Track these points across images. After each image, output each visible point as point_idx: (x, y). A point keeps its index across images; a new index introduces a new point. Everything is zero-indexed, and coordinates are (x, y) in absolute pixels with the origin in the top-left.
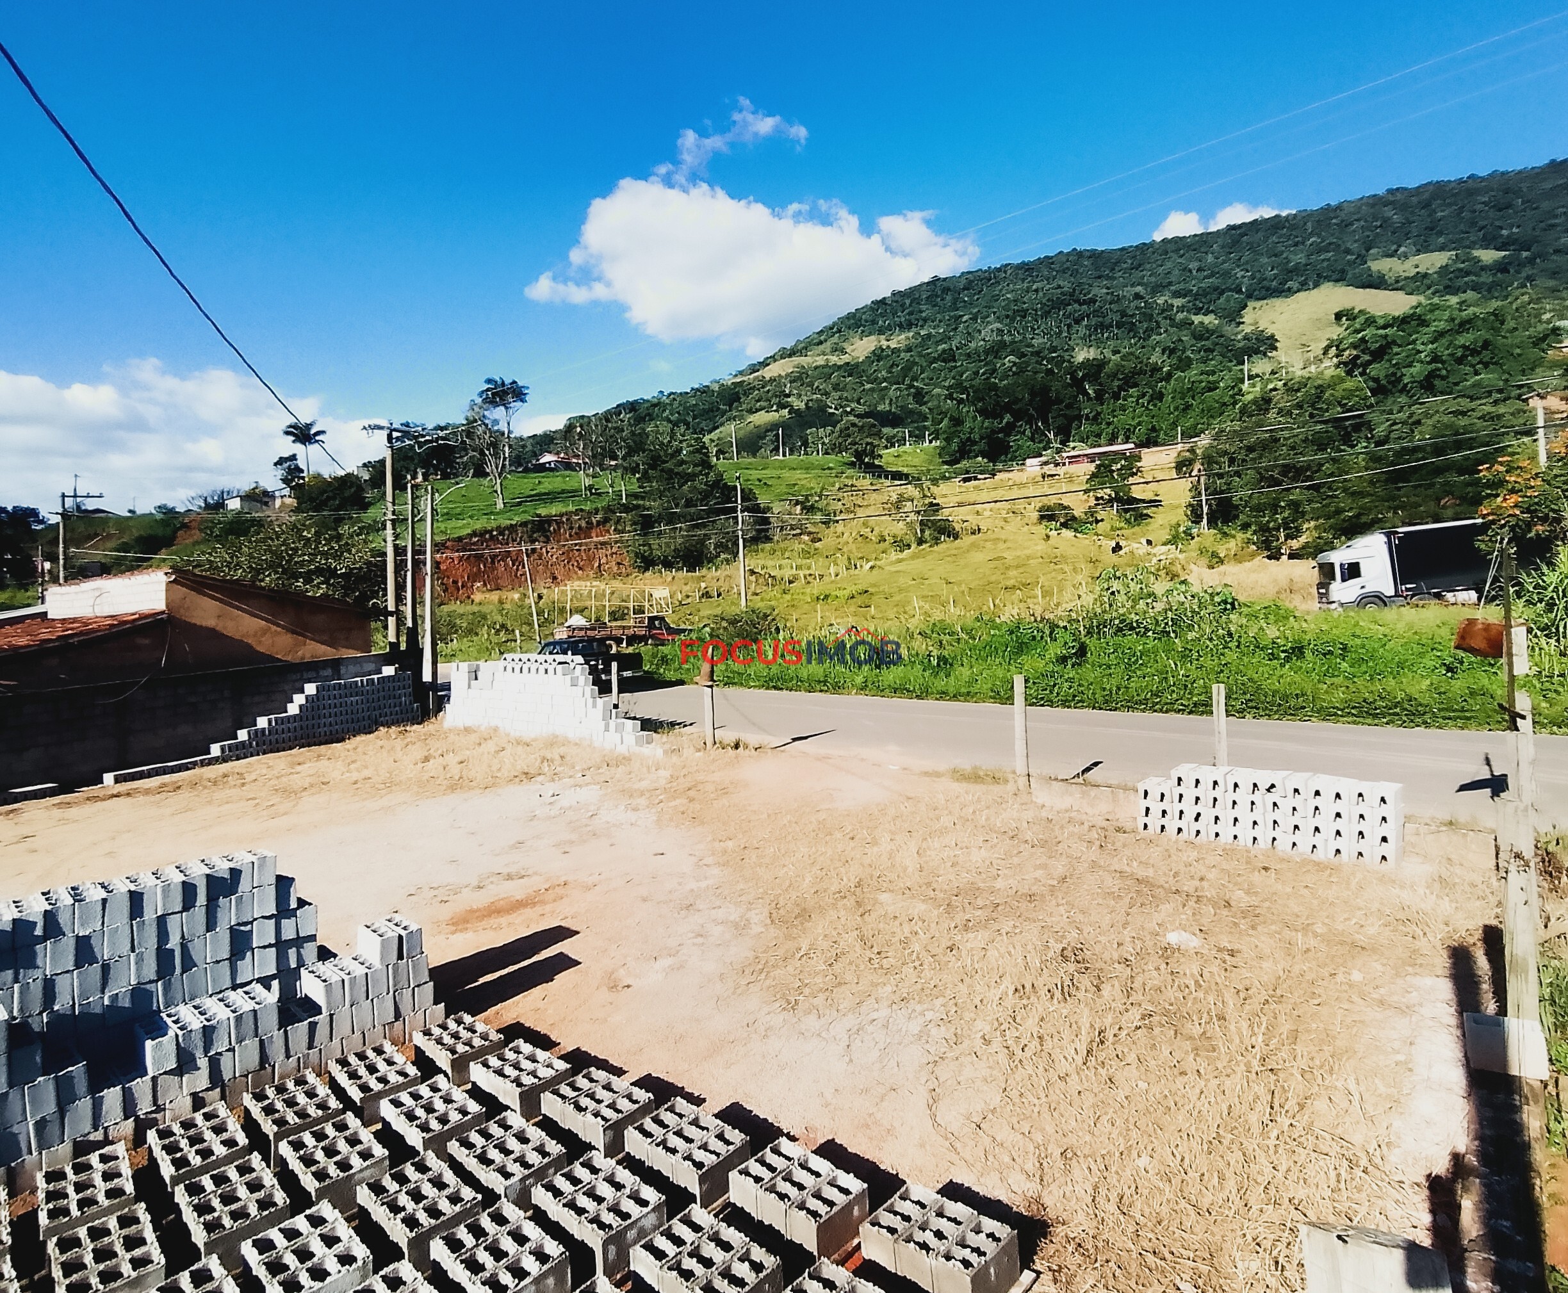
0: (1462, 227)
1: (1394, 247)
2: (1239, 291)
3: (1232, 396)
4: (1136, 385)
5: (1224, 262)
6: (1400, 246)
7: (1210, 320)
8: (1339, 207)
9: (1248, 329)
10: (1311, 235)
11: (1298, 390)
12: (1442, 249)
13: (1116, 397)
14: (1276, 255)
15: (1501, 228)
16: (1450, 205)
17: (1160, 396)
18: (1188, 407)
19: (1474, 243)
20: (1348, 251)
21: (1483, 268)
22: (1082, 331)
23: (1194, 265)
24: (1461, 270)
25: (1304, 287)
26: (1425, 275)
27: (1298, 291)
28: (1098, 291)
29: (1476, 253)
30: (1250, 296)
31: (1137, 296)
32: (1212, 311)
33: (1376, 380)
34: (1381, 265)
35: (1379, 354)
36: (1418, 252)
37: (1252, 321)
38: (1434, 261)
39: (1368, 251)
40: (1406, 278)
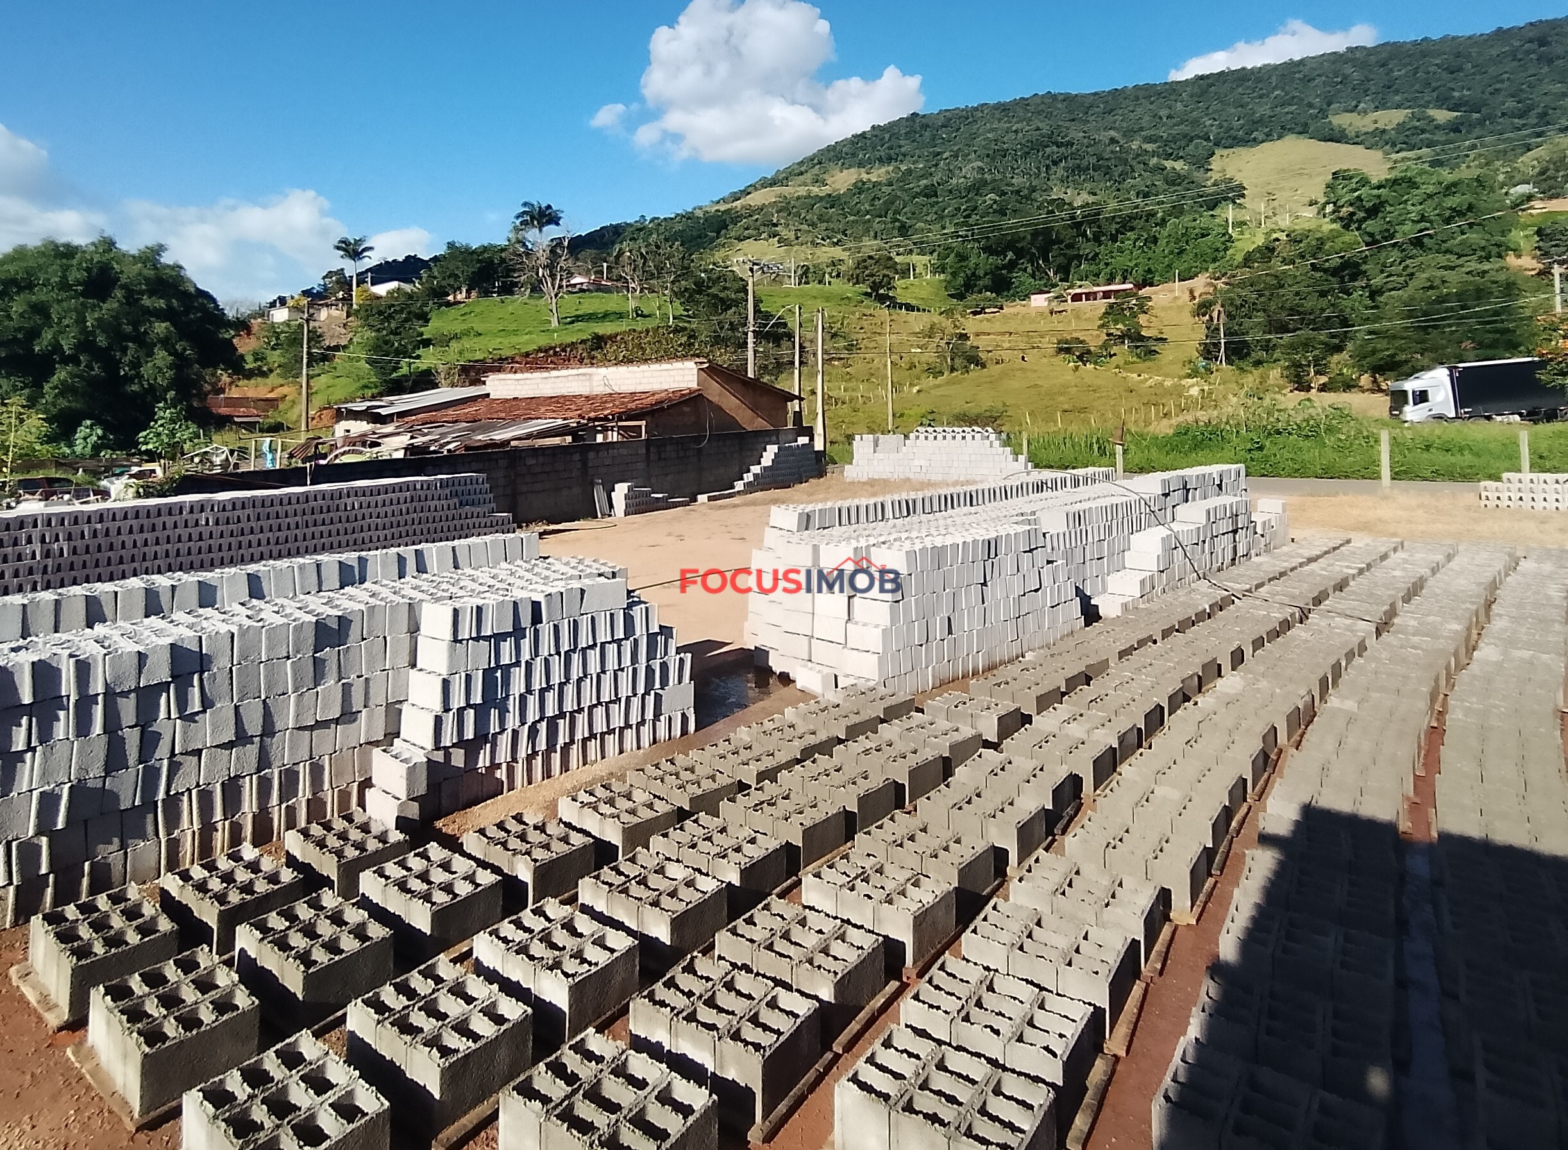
0: (1417, 87)
1: (1354, 103)
2: (1208, 139)
3: (1223, 243)
4: (1132, 229)
5: (1192, 111)
6: (1359, 102)
7: (1179, 165)
8: (1302, 62)
9: (1215, 176)
10: (1275, 89)
12: (1398, 107)
13: (1114, 239)
14: (1242, 106)
15: (1453, 89)
16: (1405, 65)
17: (1155, 240)
18: (1182, 251)
19: (1429, 102)
20: (1310, 105)
21: (1438, 127)
22: (1060, 172)
23: (1164, 113)
24: (1416, 128)
25: (1268, 137)
26: (1384, 131)
27: (1263, 141)
28: (1076, 134)
29: (1431, 112)
30: (1217, 144)
31: (1113, 141)
32: (1182, 157)
33: (1371, 235)
34: (1341, 120)
35: (1373, 212)
36: (1377, 108)
37: (1219, 169)
38: (1391, 118)
39: (1329, 104)
40: (1367, 133)
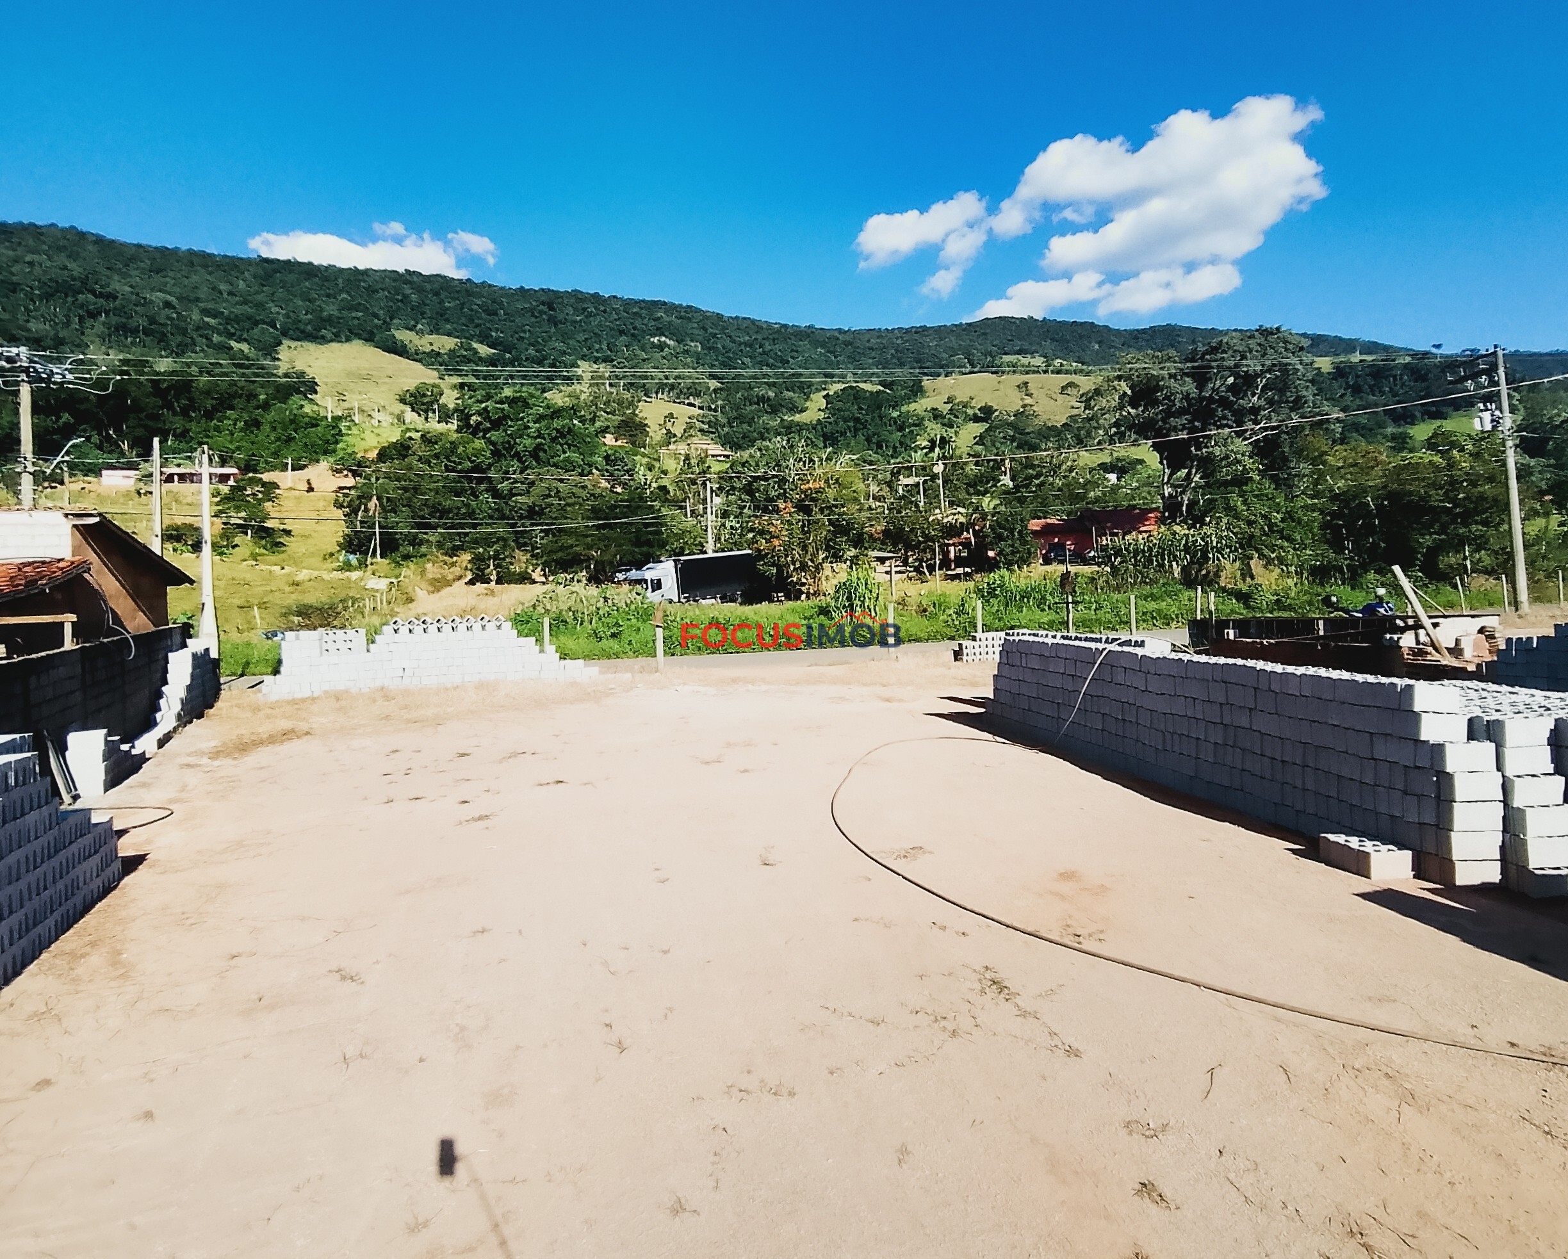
0: (463, 320)
1: (413, 323)
2: (274, 327)
4: (232, 408)
5: (257, 293)
6: (417, 323)
7: (245, 347)
8: (366, 272)
9: (283, 367)
10: (341, 291)
11: (436, 443)
12: (449, 335)
13: (209, 416)
14: (310, 301)
15: (491, 330)
16: (454, 299)
17: (257, 424)
19: (473, 336)
20: (376, 316)
22: (99, 328)
23: (223, 287)
24: (464, 356)
25: (337, 338)
26: (438, 354)
27: (332, 341)
28: (119, 286)
29: (475, 345)
30: (285, 333)
31: (168, 305)
32: (245, 340)
34: (403, 335)
36: (431, 333)
37: (287, 360)
38: (445, 343)
39: (392, 319)
40: (424, 353)
